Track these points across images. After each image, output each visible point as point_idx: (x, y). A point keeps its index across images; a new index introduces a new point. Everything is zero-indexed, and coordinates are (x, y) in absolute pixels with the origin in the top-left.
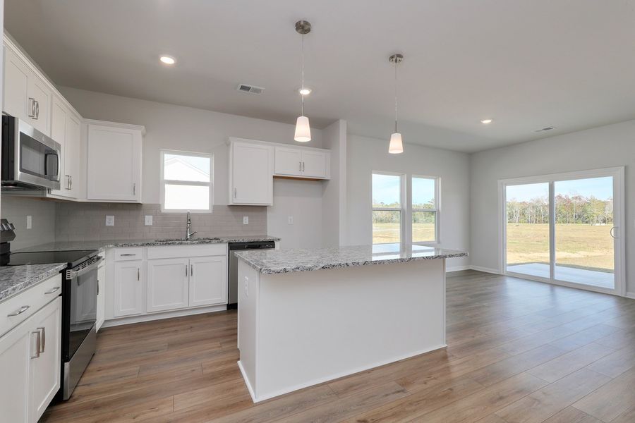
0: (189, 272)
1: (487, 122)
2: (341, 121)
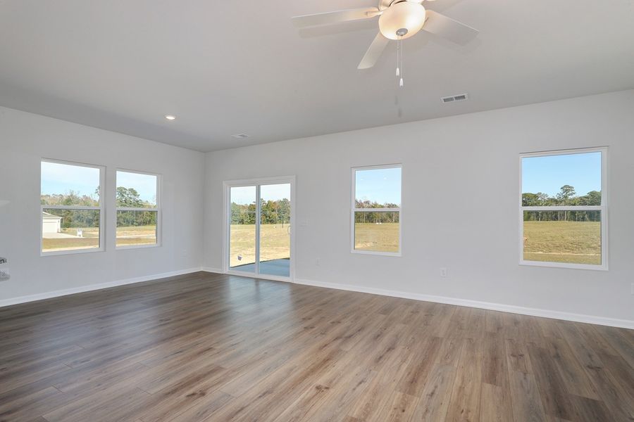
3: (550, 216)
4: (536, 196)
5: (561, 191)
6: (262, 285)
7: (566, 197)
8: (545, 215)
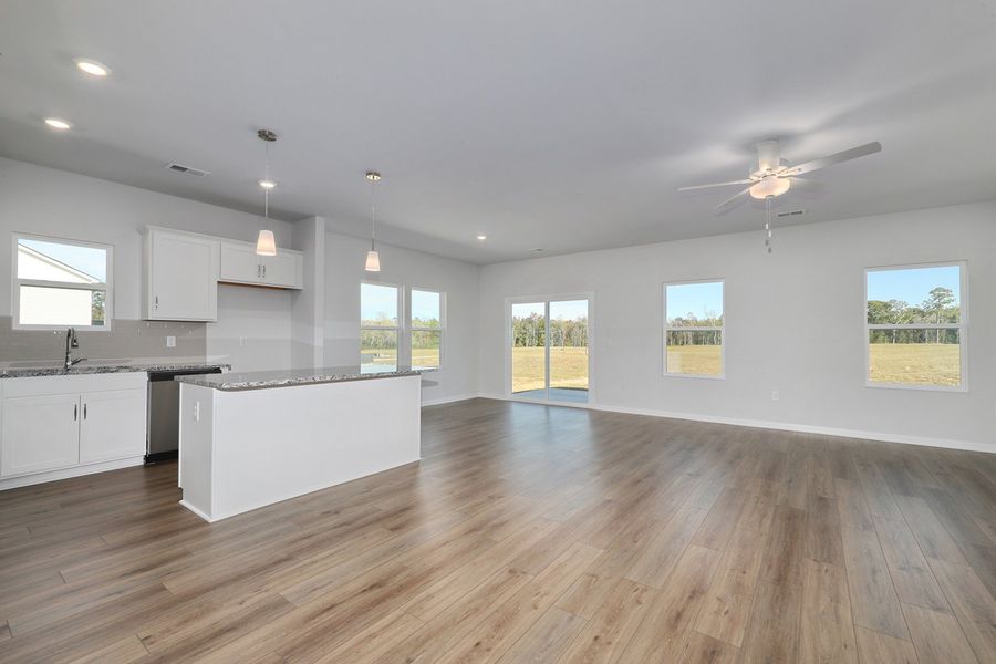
0: (80, 412)
1: (482, 238)
2: (317, 218)
3: (911, 336)
4: (887, 306)
5: (931, 297)
6: (554, 413)
7: (939, 306)
8: (902, 334)
